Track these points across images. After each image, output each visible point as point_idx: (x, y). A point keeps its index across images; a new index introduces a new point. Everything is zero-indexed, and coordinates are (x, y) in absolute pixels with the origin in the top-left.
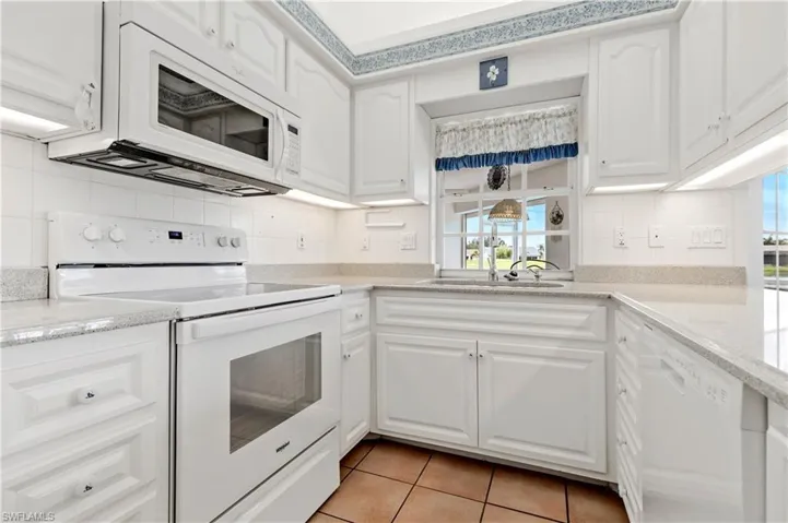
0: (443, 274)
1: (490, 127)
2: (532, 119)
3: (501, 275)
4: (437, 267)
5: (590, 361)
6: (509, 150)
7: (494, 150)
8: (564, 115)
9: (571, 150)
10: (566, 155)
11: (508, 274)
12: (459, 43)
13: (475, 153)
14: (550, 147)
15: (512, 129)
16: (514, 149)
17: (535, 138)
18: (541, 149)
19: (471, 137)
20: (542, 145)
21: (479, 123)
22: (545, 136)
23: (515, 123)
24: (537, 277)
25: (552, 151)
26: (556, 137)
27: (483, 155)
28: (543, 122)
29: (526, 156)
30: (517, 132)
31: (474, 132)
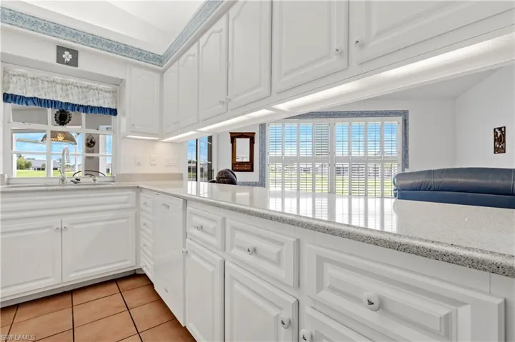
0: (11, 182)
1: (57, 83)
2: (88, 88)
3: (68, 181)
4: (6, 176)
5: (128, 218)
6: (73, 102)
7: (60, 100)
8: (109, 92)
9: (114, 112)
10: (111, 114)
11: (74, 179)
12: (40, 26)
13: (43, 97)
14: (101, 107)
15: (75, 90)
16: (75, 103)
17: (91, 99)
18: (95, 107)
19: (40, 86)
20: (96, 105)
21: (47, 77)
22: (98, 100)
23: (77, 87)
24: (95, 180)
25: (101, 110)
26: (104, 103)
27: (51, 101)
28: (97, 92)
29: (86, 109)
30: (79, 92)
31: (43, 83)
